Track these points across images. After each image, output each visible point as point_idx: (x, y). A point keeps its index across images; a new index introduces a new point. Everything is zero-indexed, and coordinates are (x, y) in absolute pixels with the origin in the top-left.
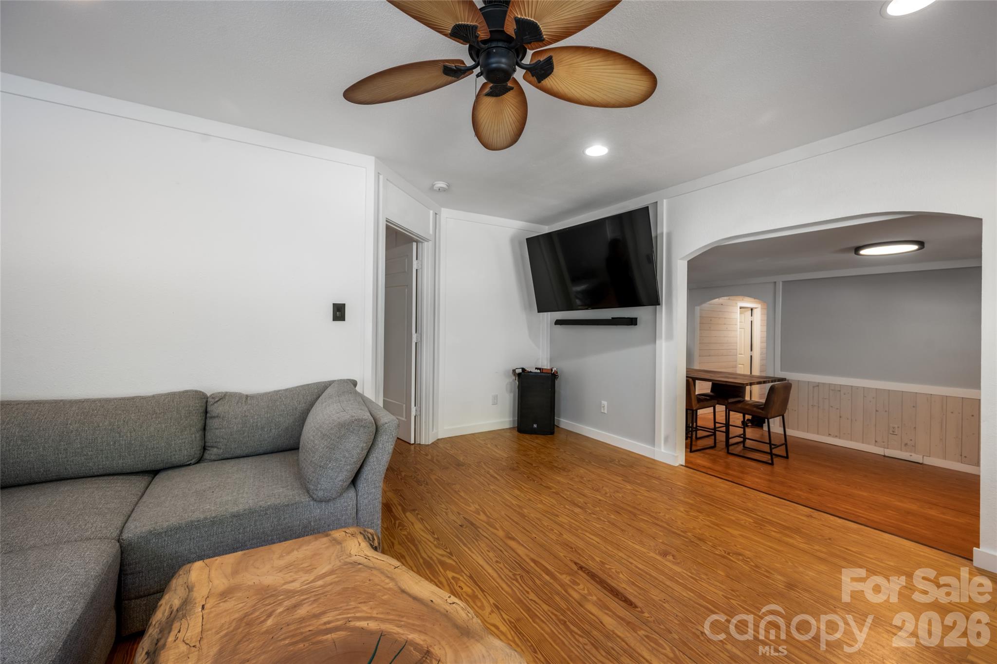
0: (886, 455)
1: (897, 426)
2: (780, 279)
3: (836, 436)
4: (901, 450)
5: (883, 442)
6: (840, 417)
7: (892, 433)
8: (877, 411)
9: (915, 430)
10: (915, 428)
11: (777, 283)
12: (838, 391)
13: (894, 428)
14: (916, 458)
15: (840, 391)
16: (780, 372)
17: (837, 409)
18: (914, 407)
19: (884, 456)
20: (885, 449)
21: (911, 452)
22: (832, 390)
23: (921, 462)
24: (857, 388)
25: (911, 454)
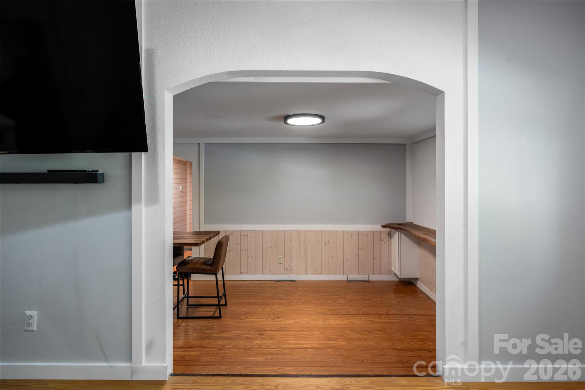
0: (277, 280)
1: (282, 257)
2: (203, 141)
3: (246, 273)
4: (284, 274)
5: (274, 271)
6: (248, 257)
7: (280, 263)
8: (270, 248)
9: (292, 258)
10: (291, 256)
11: (200, 144)
12: (247, 236)
13: (280, 258)
14: (293, 277)
15: (248, 236)
16: (204, 225)
17: (246, 250)
18: (291, 241)
19: (275, 281)
20: (276, 276)
21: (289, 274)
22: (242, 236)
23: (295, 280)
24: (259, 232)
25: (289, 275)
